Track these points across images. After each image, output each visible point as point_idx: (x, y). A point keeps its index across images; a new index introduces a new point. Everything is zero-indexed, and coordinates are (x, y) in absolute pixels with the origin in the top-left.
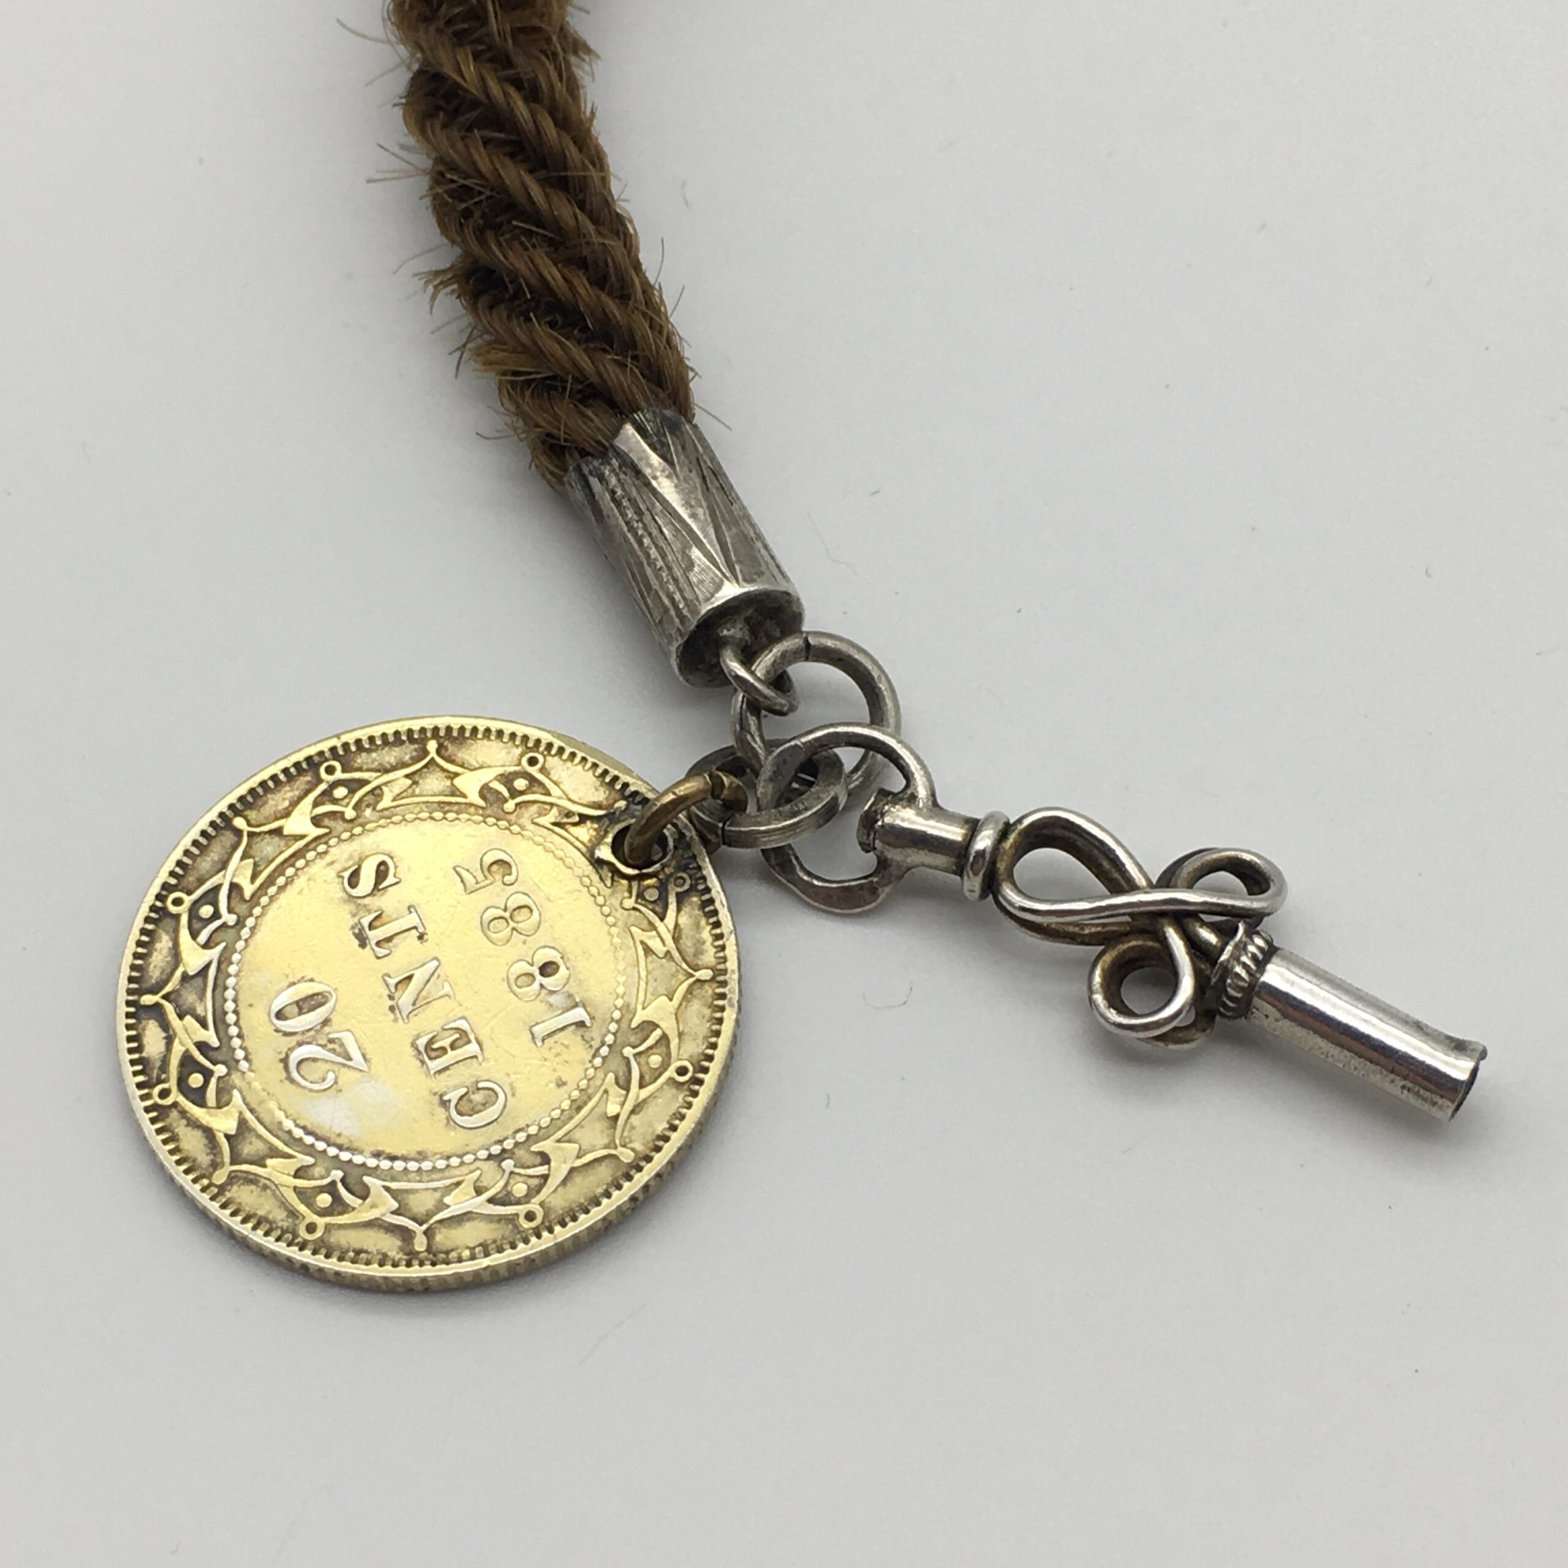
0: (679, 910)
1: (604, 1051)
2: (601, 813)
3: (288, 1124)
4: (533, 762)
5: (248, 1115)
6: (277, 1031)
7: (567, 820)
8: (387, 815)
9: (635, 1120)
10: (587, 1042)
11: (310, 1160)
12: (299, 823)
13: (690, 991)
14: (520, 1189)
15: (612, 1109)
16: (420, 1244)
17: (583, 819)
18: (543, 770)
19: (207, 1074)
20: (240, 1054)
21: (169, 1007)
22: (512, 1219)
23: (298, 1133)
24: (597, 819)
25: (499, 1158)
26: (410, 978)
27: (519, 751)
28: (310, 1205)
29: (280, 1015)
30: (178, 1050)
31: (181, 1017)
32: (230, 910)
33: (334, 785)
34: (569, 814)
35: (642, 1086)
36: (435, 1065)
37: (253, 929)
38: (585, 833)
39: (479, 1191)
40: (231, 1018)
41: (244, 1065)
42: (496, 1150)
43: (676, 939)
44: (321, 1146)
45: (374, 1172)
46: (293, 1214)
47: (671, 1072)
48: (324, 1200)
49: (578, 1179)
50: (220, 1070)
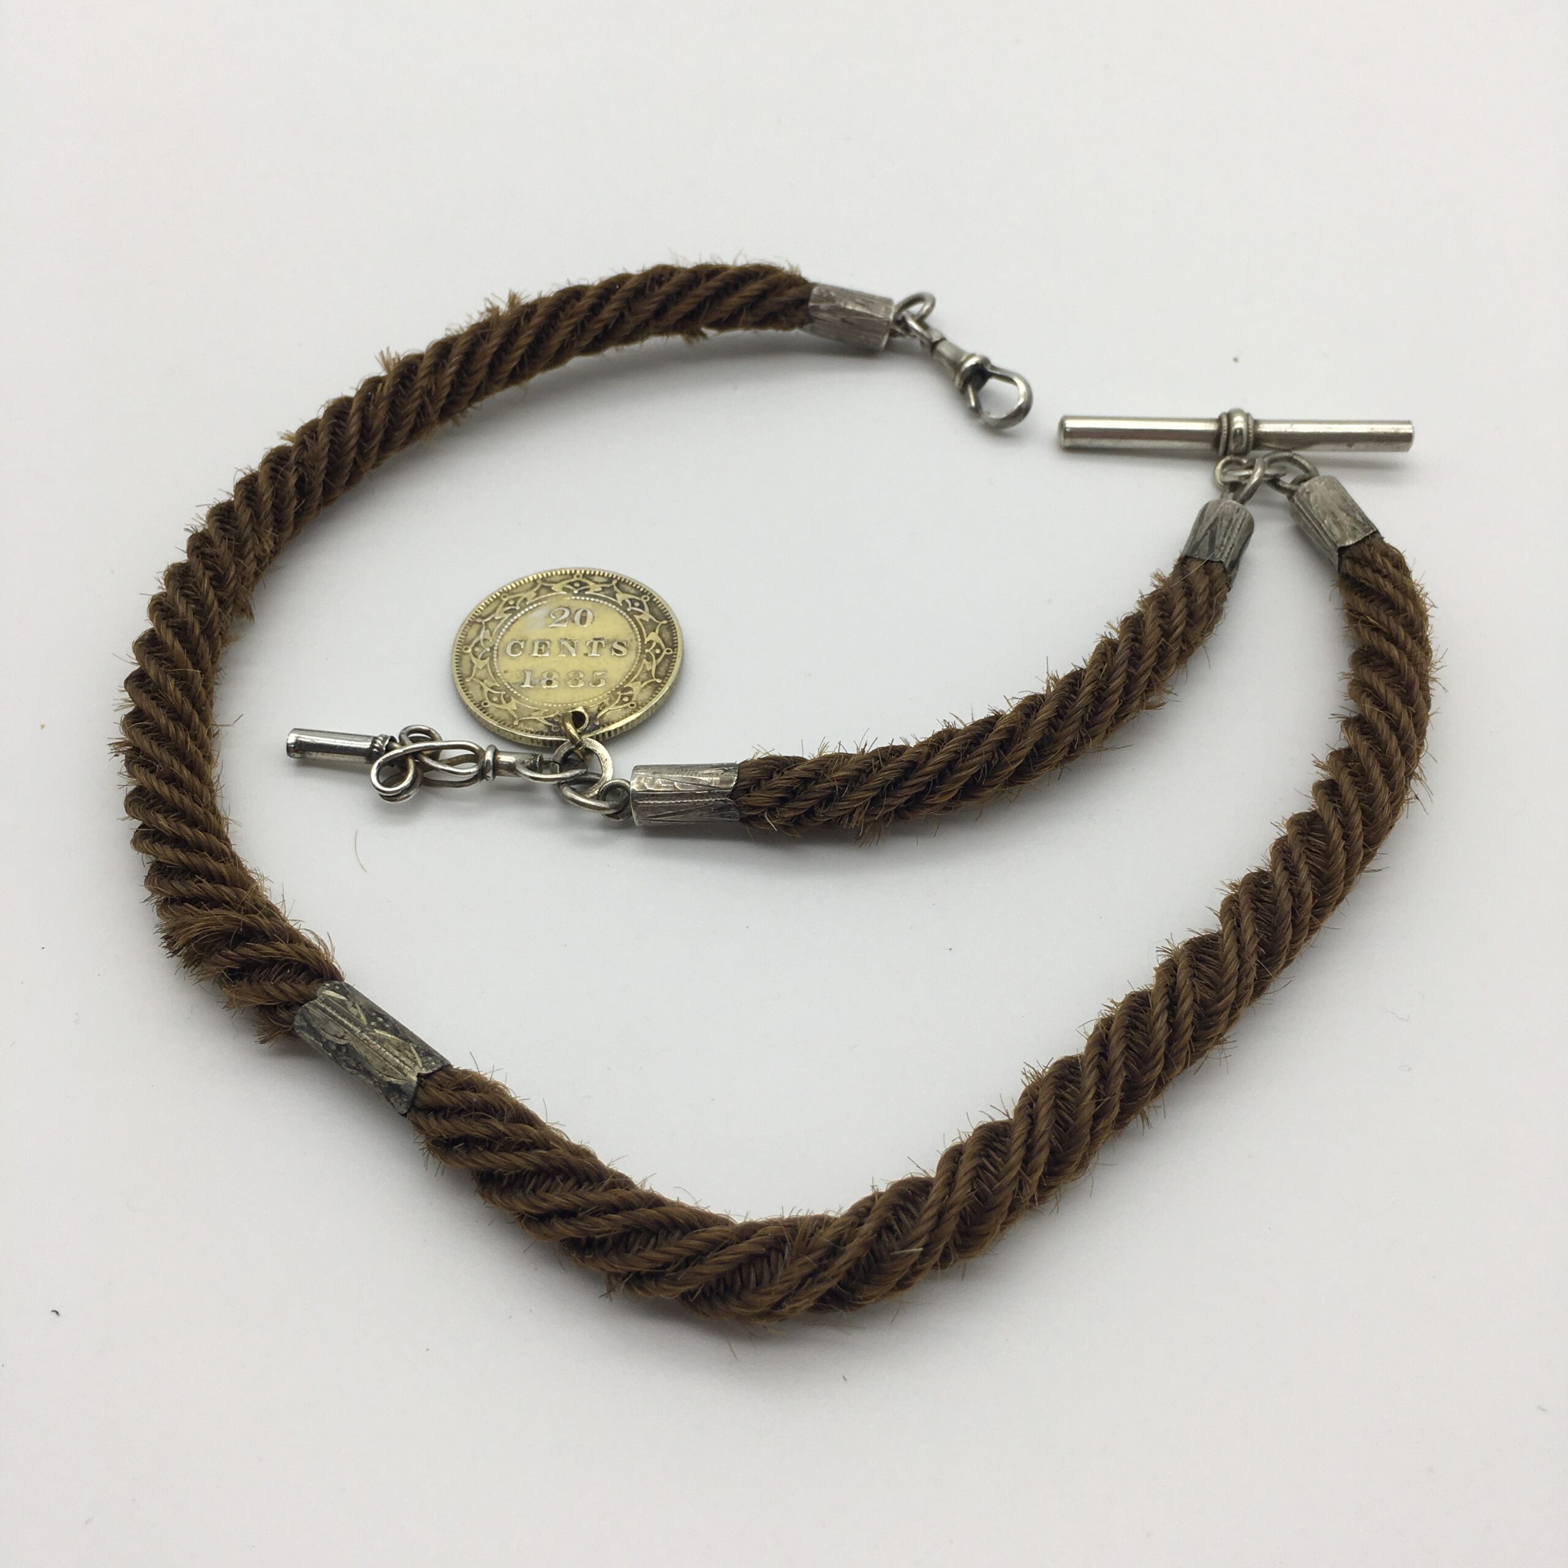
0: (546, 725)
1: (509, 687)
2: (598, 717)
3: (545, 602)
4: (632, 705)
5: (554, 594)
6: (580, 609)
7: (603, 706)
8: (640, 661)
9: (478, 687)
10: (515, 684)
11: (527, 603)
12: (653, 636)
13: (513, 716)
14: (477, 649)
15: (485, 681)
16: (479, 620)
17: (599, 711)
18: (626, 708)
19: (576, 588)
20: (578, 598)
21: (608, 586)
22: (469, 644)
23: (540, 604)
24: (597, 714)
25: (492, 649)
26: (573, 646)
27: (640, 703)
28: (513, 599)
29: (585, 611)
30: (591, 584)
31: (603, 588)
32: (632, 610)
33: (662, 651)
34: (604, 708)
35: (489, 692)
36: (537, 644)
37: (622, 614)
38: (594, 708)
39: (485, 640)
40: (592, 599)
41: (573, 598)
42: (495, 648)
43: (535, 720)
44: (531, 607)
45: (512, 617)
46: (513, 594)
47: (487, 701)
48: (511, 603)
49: (469, 665)
50: (576, 592)
